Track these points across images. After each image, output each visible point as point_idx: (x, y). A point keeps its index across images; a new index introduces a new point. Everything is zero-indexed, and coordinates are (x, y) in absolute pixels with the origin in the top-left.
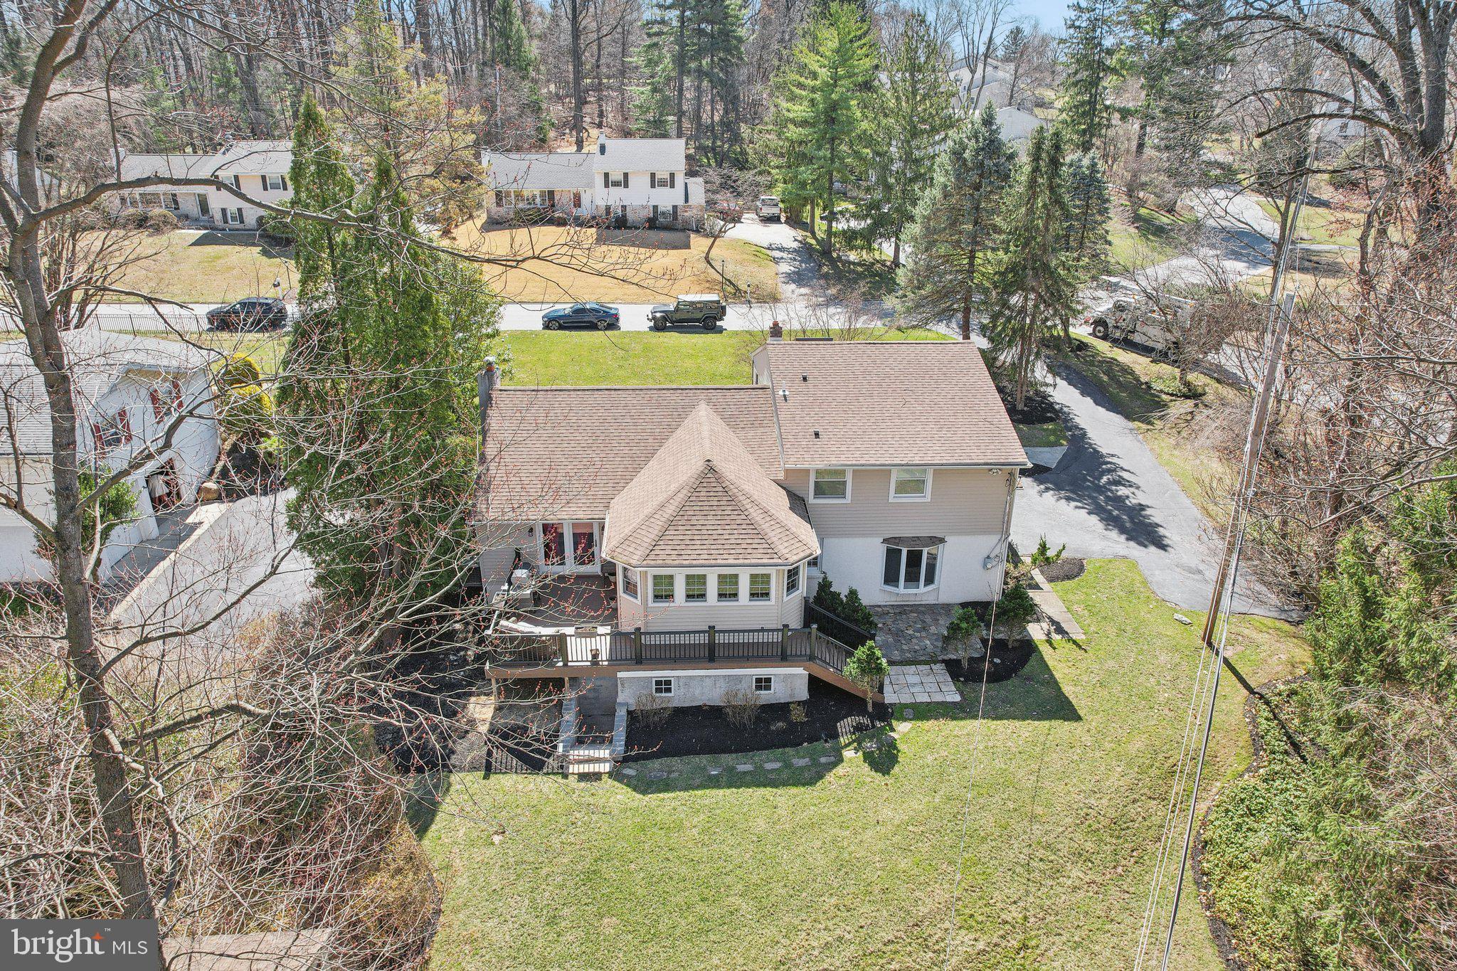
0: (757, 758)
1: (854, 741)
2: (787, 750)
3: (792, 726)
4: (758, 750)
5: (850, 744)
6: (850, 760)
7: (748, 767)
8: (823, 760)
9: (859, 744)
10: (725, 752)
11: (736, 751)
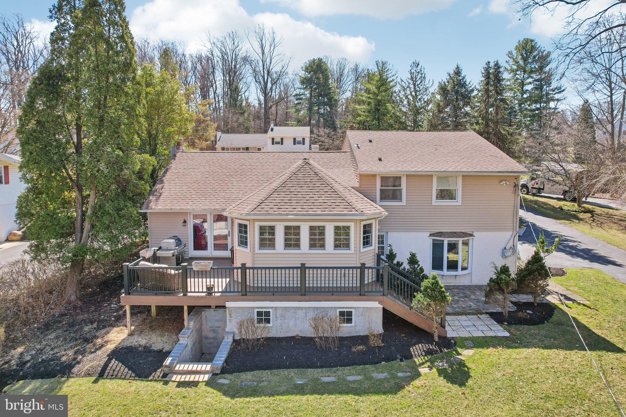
0: (339, 373)
1: (426, 361)
2: (367, 366)
3: (371, 350)
4: (341, 366)
5: (423, 363)
6: (425, 374)
7: (331, 379)
8: (400, 374)
9: (432, 363)
10: (311, 368)
11: (321, 367)
